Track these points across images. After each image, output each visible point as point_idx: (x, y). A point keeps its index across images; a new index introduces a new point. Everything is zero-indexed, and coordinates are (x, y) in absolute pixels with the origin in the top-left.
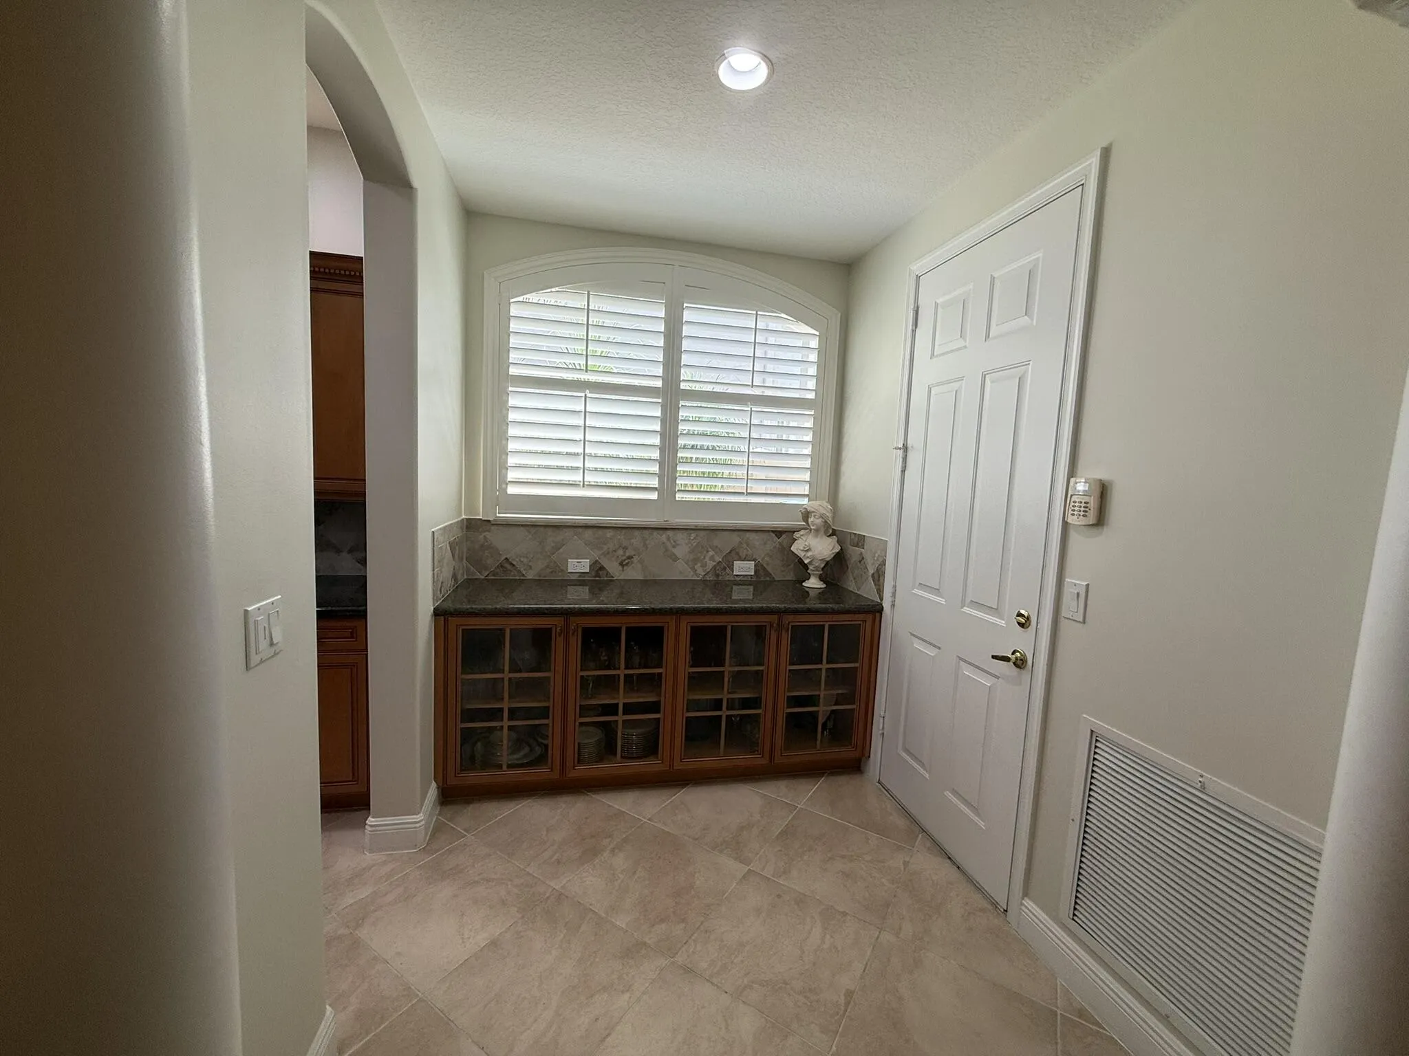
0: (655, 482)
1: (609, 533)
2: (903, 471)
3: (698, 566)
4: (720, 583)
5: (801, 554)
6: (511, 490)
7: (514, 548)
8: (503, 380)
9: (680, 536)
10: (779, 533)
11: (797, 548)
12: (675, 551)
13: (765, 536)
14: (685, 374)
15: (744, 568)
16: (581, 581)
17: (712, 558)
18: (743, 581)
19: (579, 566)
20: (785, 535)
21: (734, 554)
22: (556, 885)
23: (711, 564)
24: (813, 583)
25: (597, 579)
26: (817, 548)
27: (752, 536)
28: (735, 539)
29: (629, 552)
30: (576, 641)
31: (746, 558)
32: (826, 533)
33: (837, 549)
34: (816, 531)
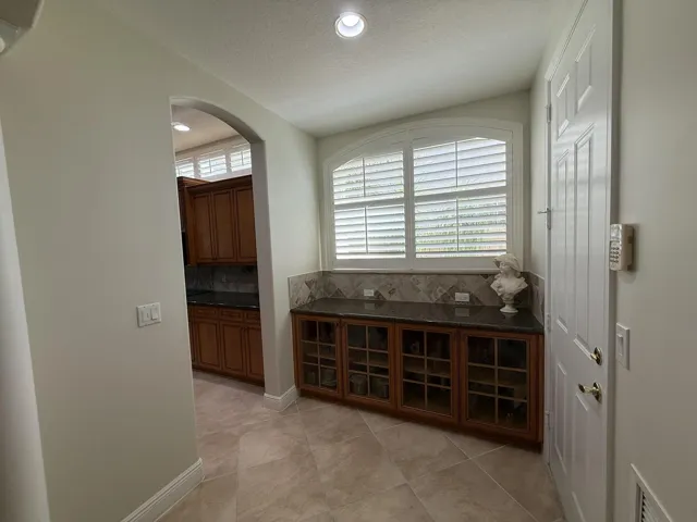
0: (403, 249)
1: (383, 276)
2: (549, 228)
3: (432, 295)
4: (447, 306)
5: (496, 289)
6: (338, 257)
7: (342, 284)
8: (333, 207)
9: (421, 279)
10: (486, 275)
11: (494, 286)
12: (419, 286)
13: (476, 277)
14: (417, 187)
15: (462, 297)
16: (370, 301)
17: (441, 291)
18: (462, 306)
19: (369, 293)
20: (489, 276)
21: (454, 289)
22: (312, 448)
23: (440, 295)
24: (507, 309)
25: (378, 301)
26: (509, 285)
27: (467, 278)
28: (455, 279)
29: (393, 287)
30: (345, 330)
31: (463, 291)
32: (515, 275)
33: (525, 285)
34: (506, 274)
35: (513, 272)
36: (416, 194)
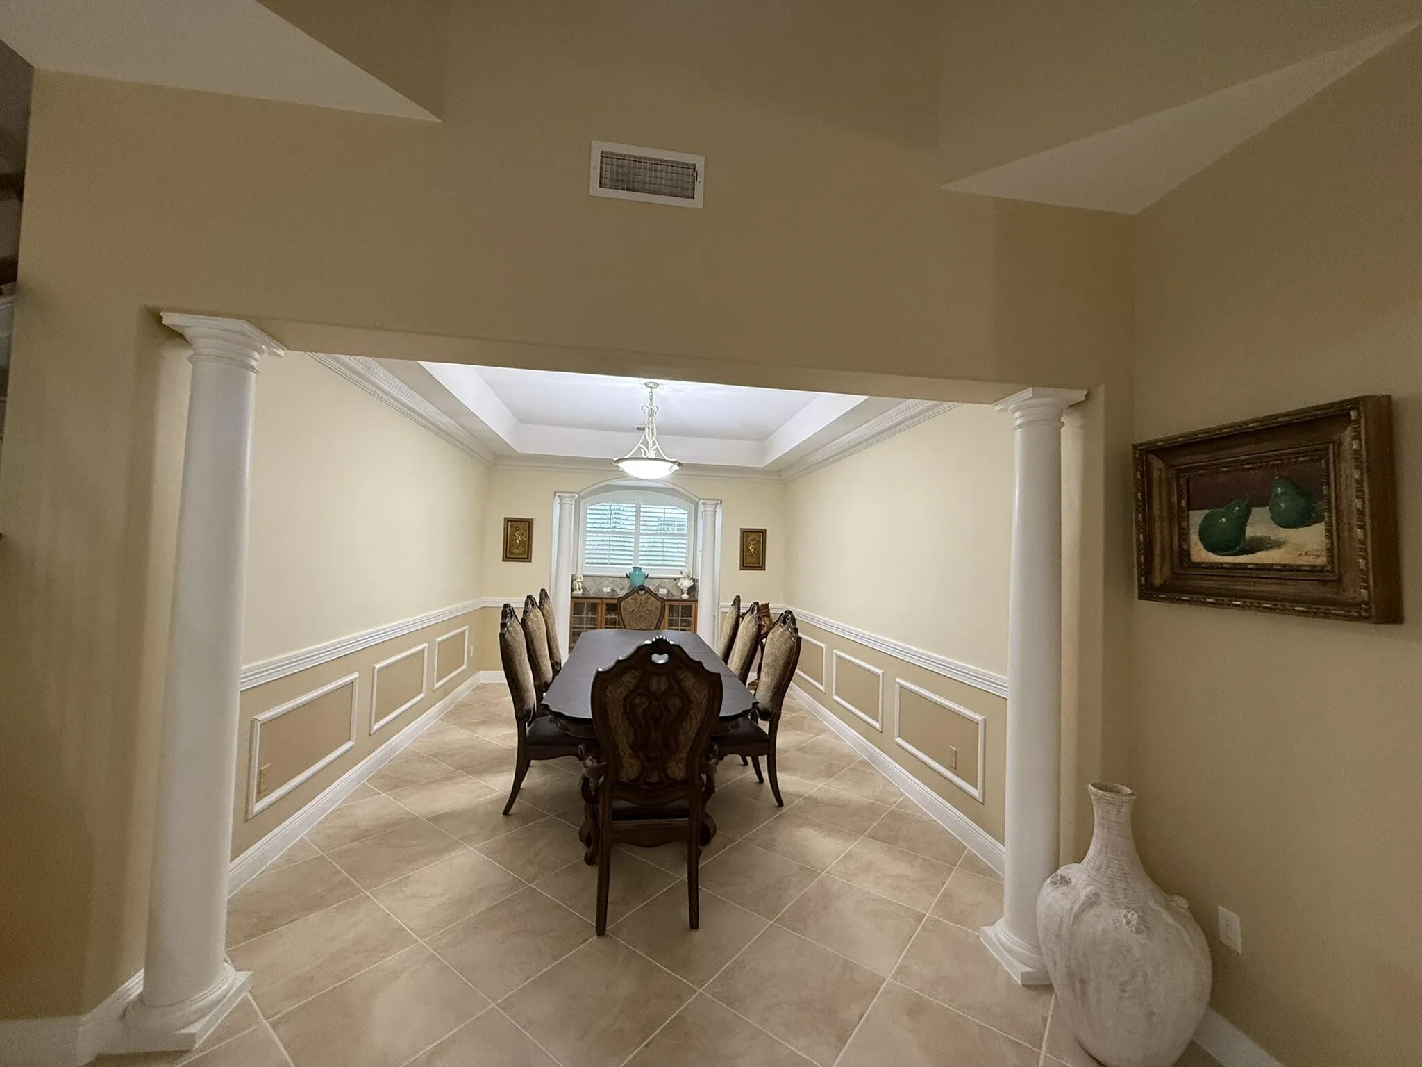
0: (632, 563)
1: (618, 579)
5: (679, 586)
7: (587, 584)
10: (675, 579)
11: (679, 584)
13: (670, 580)
15: (663, 591)
17: (652, 587)
19: (607, 590)
20: (677, 580)
21: (659, 587)
24: (684, 595)
25: (613, 594)
26: (686, 584)
27: (666, 580)
28: (661, 582)
29: (624, 585)
30: (605, 607)
31: (664, 588)
32: (688, 579)
33: (693, 583)
34: (685, 578)
35: (688, 577)
36: (641, 531)
